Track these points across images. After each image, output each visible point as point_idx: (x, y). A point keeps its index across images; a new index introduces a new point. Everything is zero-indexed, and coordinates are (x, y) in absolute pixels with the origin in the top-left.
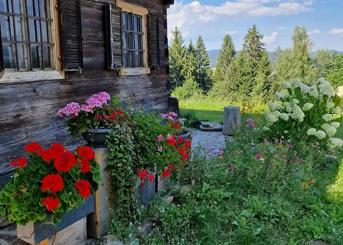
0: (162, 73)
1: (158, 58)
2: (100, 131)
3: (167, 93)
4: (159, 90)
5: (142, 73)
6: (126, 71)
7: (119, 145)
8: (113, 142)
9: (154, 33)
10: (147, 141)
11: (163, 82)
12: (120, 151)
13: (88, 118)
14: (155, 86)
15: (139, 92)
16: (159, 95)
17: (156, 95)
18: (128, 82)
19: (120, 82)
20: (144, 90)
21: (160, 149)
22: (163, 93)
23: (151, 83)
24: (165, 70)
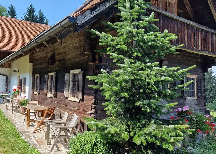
0: (202, 99)
1: (201, 93)
2: (187, 116)
3: (204, 107)
4: (201, 106)
5: (194, 99)
6: (188, 98)
7: (192, 121)
8: (191, 120)
9: (199, 84)
10: (200, 122)
11: (203, 103)
12: (192, 123)
13: (184, 113)
14: (199, 104)
15: (193, 106)
16: (201, 108)
17: (199, 108)
18: (188, 102)
19: (186, 102)
20: (195, 105)
21: (204, 125)
22: (203, 107)
23: (197, 103)
24: (204, 98)
